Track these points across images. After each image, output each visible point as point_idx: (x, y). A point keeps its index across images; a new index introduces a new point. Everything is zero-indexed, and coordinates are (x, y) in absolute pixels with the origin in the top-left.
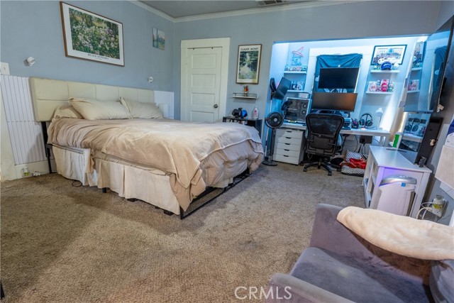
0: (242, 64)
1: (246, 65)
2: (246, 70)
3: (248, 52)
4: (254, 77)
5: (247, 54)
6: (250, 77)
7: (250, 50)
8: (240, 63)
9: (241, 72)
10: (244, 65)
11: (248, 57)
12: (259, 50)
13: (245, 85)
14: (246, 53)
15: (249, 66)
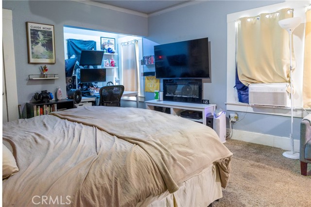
0: (35, 42)
1: (40, 44)
2: (39, 49)
3: (41, 31)
4: (51, 57)
5: (39, 33)
6: (47, 56)
7: (42, 29)
8: (32, 42)
9: (34, 51)
10: (37, 43)
11: (41, 37)
12: (52, 30)
13: (43, 66)
14: (38, 31)
15: (43, 45)
